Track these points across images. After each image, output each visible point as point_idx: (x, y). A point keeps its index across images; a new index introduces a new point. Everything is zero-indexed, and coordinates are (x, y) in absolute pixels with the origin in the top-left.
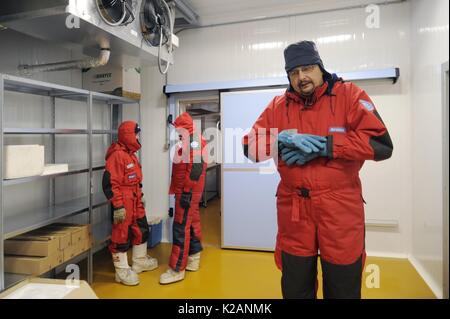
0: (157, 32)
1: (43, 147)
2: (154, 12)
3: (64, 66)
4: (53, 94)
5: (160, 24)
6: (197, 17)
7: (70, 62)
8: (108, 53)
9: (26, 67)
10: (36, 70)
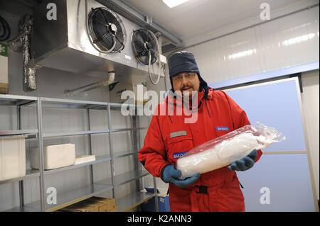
0: (147, 55)
1: (74, 145)
2: (142, 41)
3: (88, 88)
4: (88, 107)
5: (148, 49)
6: (181, 41)
7: (92, 84)
8: (114, 74)
9: (68, 91)
10: (75, 93)
